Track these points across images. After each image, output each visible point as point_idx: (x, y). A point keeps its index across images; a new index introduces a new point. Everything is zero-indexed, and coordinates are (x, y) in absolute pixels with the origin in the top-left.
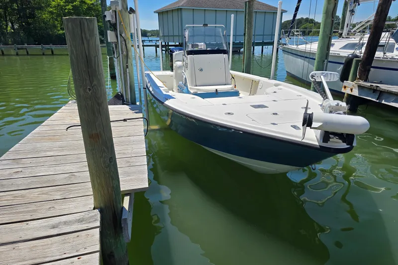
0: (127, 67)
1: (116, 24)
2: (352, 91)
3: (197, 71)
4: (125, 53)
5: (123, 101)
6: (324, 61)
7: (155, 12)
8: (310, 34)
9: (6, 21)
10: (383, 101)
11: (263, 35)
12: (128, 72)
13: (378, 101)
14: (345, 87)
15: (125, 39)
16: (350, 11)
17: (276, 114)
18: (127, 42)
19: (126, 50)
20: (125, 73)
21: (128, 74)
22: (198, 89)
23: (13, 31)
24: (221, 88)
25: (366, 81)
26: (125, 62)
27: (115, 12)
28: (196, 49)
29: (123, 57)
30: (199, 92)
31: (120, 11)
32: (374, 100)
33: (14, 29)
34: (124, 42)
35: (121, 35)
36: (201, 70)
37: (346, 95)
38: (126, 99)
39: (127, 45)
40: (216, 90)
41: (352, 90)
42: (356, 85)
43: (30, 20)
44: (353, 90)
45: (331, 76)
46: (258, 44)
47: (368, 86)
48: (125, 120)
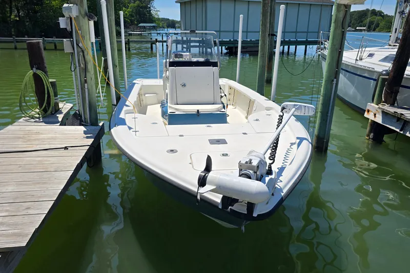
0: (86, 81)
1: (72, 32)
2: (375, 117)
3: (179, 86)
4: (82, 66)
5: (81, 121)
6: (333, 81)
7: (176, 2)
8: (377, 29)
9: (11, 8)
10: (408, 133)
11: (307, 32)
12: (86, 87)
13: (402, 132)
14: (368, 111)
15: (84, 49)
16: (399, 13)
17: (227, 155)
18: (85, 53)
19: (84, 62)
20: (83, 89)
21: (86, 90)
22: (177, 109)
23: (18, 19)
24: (204, 108)
25: (392, 105)
26: (83, 76)
27: (71, 19)
28: (181, 60)
29: (81, 70)
30: (176, 113)
31: (77, 18)
32: (398, 130)
33: (19, 16)
34: (81, 53)
35: (78, 45)
36: (184, 85)
37: (370, 121)
38: (85, 118)
39: (86, 57)
40: (198, 111)
41: (375, 115)
42: (380, 111)
43: (37, 8)
44: (377, 115)
45: (305, 109)
46: (301, 43)
47: (392, 112)
48: (66, 148)
